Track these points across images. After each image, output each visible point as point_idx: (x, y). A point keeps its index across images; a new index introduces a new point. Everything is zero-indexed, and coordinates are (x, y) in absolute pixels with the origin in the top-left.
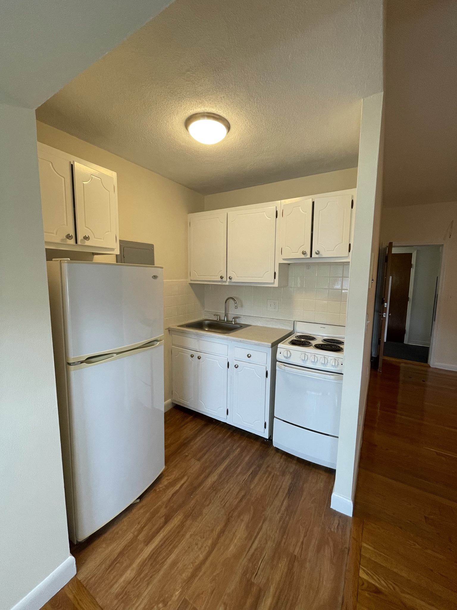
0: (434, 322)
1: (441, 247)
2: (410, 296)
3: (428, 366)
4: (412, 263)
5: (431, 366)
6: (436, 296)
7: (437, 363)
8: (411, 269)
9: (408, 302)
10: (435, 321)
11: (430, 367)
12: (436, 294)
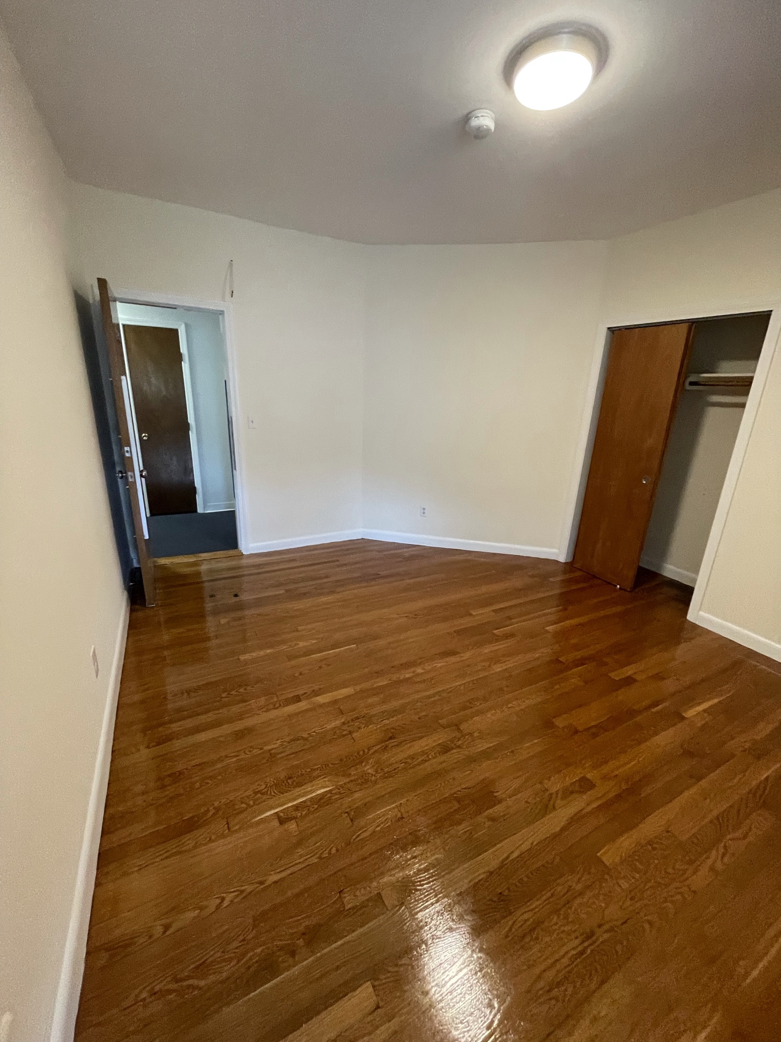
0: (234, 471)
1: (220, 317)
2: (191, 419)
3: (240, 554)
4: (181, 351)
5: (245, 553)
6: (230, 420)
7: (251, 545)
8: (181, 364)
9: (190, 432)
10: (235, 469)
11: (242, 555)
12: (230, 417)
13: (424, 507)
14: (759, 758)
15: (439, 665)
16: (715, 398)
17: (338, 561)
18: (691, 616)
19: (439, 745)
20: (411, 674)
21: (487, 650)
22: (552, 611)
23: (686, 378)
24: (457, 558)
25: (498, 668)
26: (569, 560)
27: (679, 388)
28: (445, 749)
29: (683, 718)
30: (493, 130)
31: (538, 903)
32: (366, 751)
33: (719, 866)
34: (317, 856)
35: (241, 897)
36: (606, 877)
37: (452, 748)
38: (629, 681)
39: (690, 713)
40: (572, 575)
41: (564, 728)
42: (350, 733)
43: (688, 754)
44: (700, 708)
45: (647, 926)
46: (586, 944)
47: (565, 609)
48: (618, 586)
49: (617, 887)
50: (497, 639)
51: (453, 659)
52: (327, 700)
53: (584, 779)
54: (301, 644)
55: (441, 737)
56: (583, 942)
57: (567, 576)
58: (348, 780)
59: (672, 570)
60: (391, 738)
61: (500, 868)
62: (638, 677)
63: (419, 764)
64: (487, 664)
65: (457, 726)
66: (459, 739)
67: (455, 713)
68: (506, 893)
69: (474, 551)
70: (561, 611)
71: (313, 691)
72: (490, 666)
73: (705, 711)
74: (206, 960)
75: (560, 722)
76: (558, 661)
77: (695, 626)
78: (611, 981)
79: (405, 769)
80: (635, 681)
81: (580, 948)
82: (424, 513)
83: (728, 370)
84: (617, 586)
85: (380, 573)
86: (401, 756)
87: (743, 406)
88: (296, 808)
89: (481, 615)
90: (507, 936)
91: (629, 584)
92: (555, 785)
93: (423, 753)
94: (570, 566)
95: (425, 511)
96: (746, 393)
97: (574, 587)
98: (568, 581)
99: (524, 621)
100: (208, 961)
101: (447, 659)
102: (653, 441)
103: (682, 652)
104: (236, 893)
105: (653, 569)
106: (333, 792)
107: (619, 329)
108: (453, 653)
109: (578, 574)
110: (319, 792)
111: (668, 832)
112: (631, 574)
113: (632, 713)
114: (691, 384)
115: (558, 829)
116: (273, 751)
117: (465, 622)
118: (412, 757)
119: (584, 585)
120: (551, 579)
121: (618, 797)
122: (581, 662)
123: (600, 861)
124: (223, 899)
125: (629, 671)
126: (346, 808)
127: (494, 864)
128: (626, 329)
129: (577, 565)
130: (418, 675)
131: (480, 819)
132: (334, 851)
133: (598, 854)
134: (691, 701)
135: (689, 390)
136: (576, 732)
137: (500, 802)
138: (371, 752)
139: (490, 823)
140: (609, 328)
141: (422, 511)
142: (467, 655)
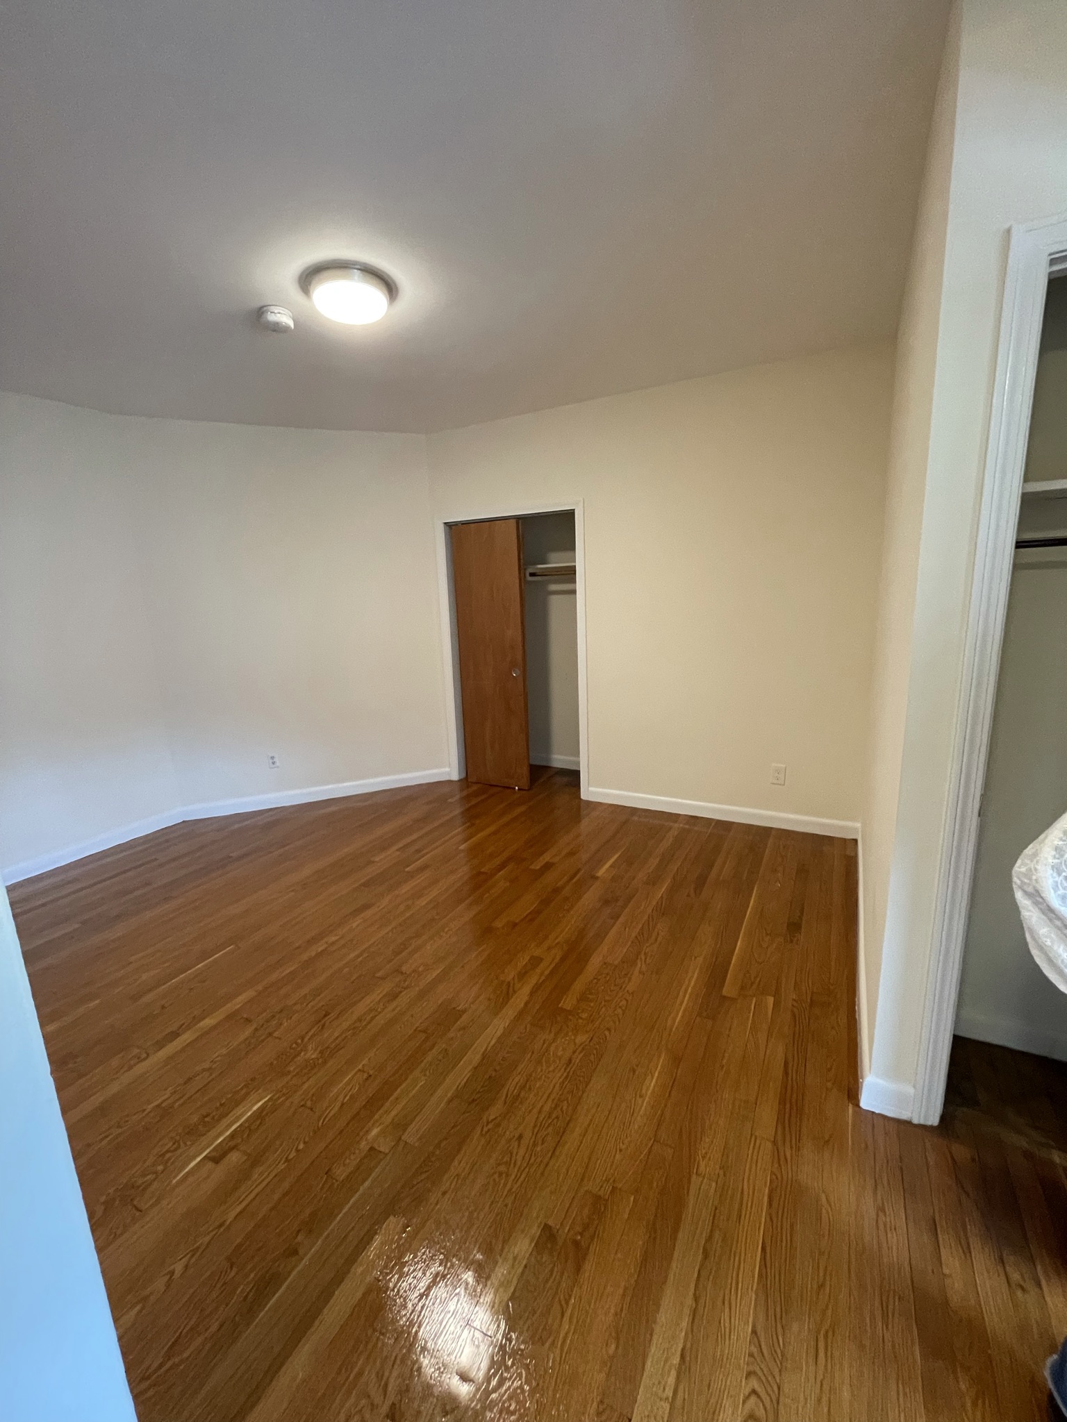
13: (272, 755)
14: (654, 884)
15: (354, 925)
16: (553, 587)
17: (156, 859)
18: (583, 796)
19: (385, 996)
20: (325, 946)
21: (405, 889)
22: (458, 831)
23: (525, 569)
24: (333, 809)
25: (423, 902)
26: (464, 775)
27: (522, 579)
28: (393, 996)
29: (597, 878)
30: (292, 326)
31: (523, 1065)
32: (299, 1041)
33: (644, 968)
34: (284, 1160)
35: (196, 1256)
36: (570, 1017)
37: (401, 992)
38: (548, 866)
39: (601, 873)
40: (471, 790)
41: (503, 927)
42: (270, 1034)
43: (606, 902)
44: (607, 866)
45: (607, 1033)
46: (568, 1070)
47: (473, 825)
48: (517, 788)
49: (580, 1021)
50: (411, 875)
51: (369, 913)
52: (222, 1017)
53: (532, 958)
54: (144, 977)
55: (387, 987)
56: (565, 1069)
57: (465, 793)
58: (289, 1077)
59: (559, 760)
60: (325, 1016)
61: (483, 1059)
62: (556, 860)
63: (369, 1022)
64: (410, 902)
65: (398, 971)
66: (405, 981)
67: (390, 961)
68: (494, 1074)
69: (353, 796)
70: (469, 827)
71: (194, 1017)
72: (413, 903)
73: (611, 866)
74: (181, 1333)
75: (499, 924)
76: (480, 873)
77: (588, 803)
78: (592, 1082)
79: (354, 1034)
80: (553, 864)
81: (565, 1074)
82: (273, 763)
83: (556, 561)
84: (515, 788)
85: (231, 855)
86: (345, 1025)
87: (574, 592)
88: (232, 1136)
89: (384, 860)
90: (505, 1103)
91: (525, 781)
92: (510, 974)
93: (371, 1010)
94: (465, 782)
95: (274, 760)
96: (573, 581)
97: (473, 802)
98: (467, 798)
99: (435, 849)
100: (183, 1333)
101: (362, 915)
102: (513, 633)
103: (585, 826)
104: (189, 1256)
105: (544, 764)
106: (275, 1098)
107: (456, 524)
108: (366, 907)
109: (475, 788)
110: (255, 1108)
111: (605, 963)
112: (525, 771)
113: (557, 891)
114: (532, 575)
115: (522, 1005)
116: (163, 1105)
117: (371, 871)
118: (360, 1020)
119: (483, 797)
120: (450, 800)
121: (563, 959)
122: (503, 866)
123: (562, 1010)
124: (172, 1273)
125: (546, 858)
126: (299, 1102)
127: (478, 1058)
128: (462, 524)
129: (473, 779)
130: (333, 943)
131: (451, 1034)
132: (301, 1146)
133: (560, 1006)
134: (601, 862)
135: (530, 581)
136: (515, 925)
137: (464, 1011)
138: (306, 1040)
139: (461, 1032)
140: (445, 523)
141: (271, 761)
142: (385, 902)
